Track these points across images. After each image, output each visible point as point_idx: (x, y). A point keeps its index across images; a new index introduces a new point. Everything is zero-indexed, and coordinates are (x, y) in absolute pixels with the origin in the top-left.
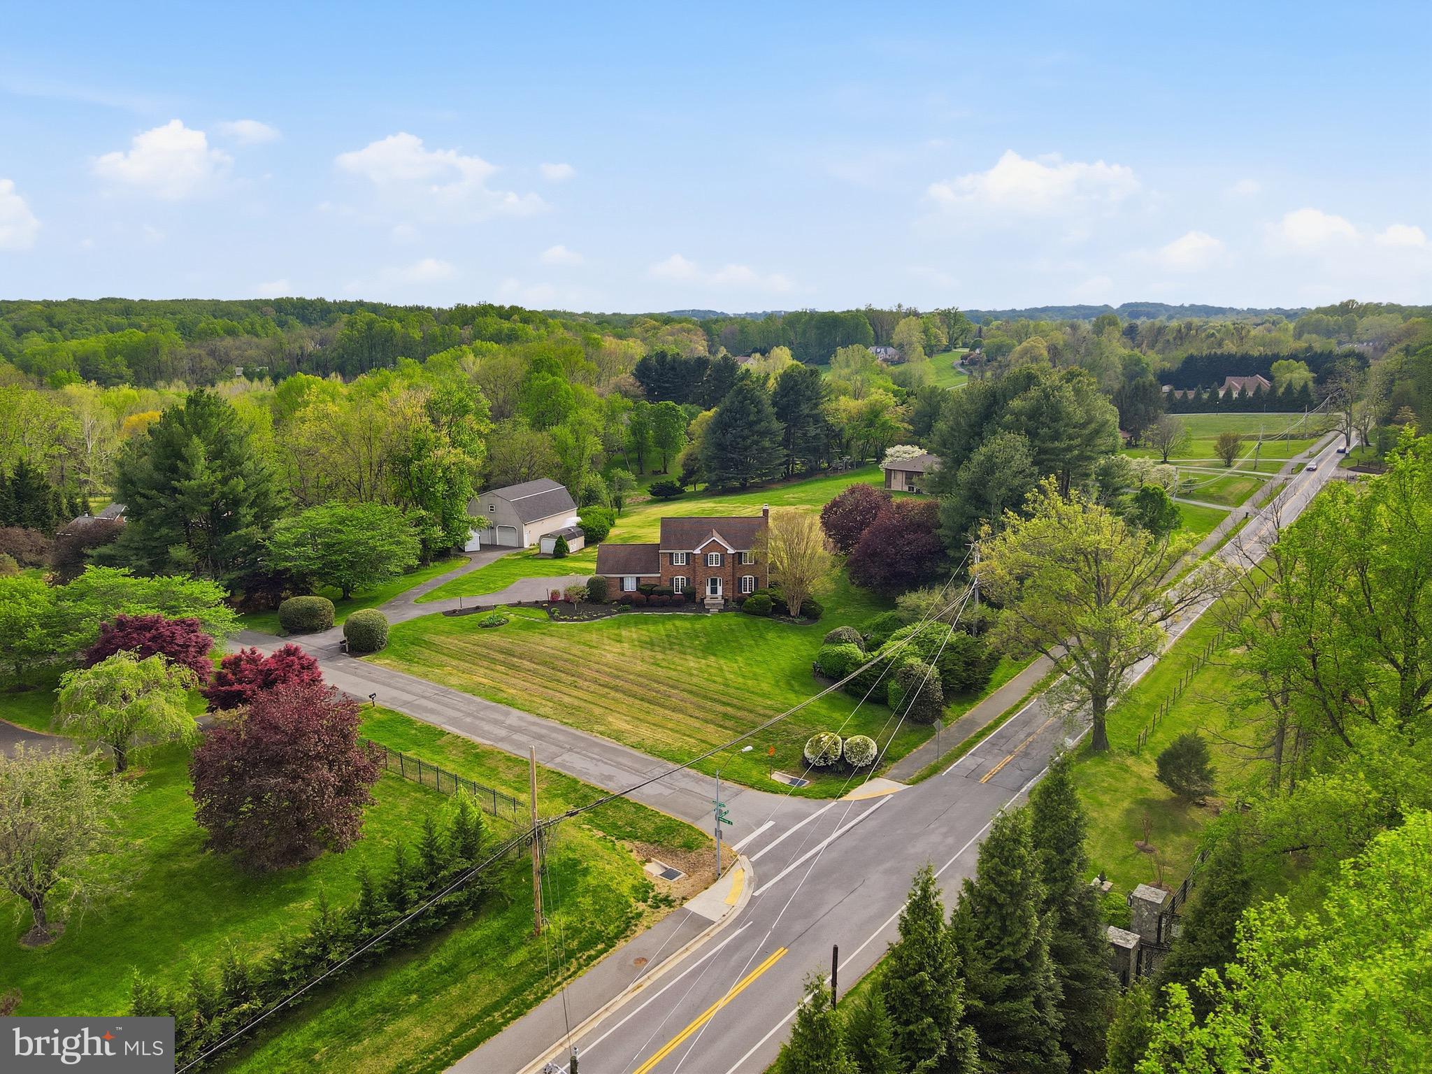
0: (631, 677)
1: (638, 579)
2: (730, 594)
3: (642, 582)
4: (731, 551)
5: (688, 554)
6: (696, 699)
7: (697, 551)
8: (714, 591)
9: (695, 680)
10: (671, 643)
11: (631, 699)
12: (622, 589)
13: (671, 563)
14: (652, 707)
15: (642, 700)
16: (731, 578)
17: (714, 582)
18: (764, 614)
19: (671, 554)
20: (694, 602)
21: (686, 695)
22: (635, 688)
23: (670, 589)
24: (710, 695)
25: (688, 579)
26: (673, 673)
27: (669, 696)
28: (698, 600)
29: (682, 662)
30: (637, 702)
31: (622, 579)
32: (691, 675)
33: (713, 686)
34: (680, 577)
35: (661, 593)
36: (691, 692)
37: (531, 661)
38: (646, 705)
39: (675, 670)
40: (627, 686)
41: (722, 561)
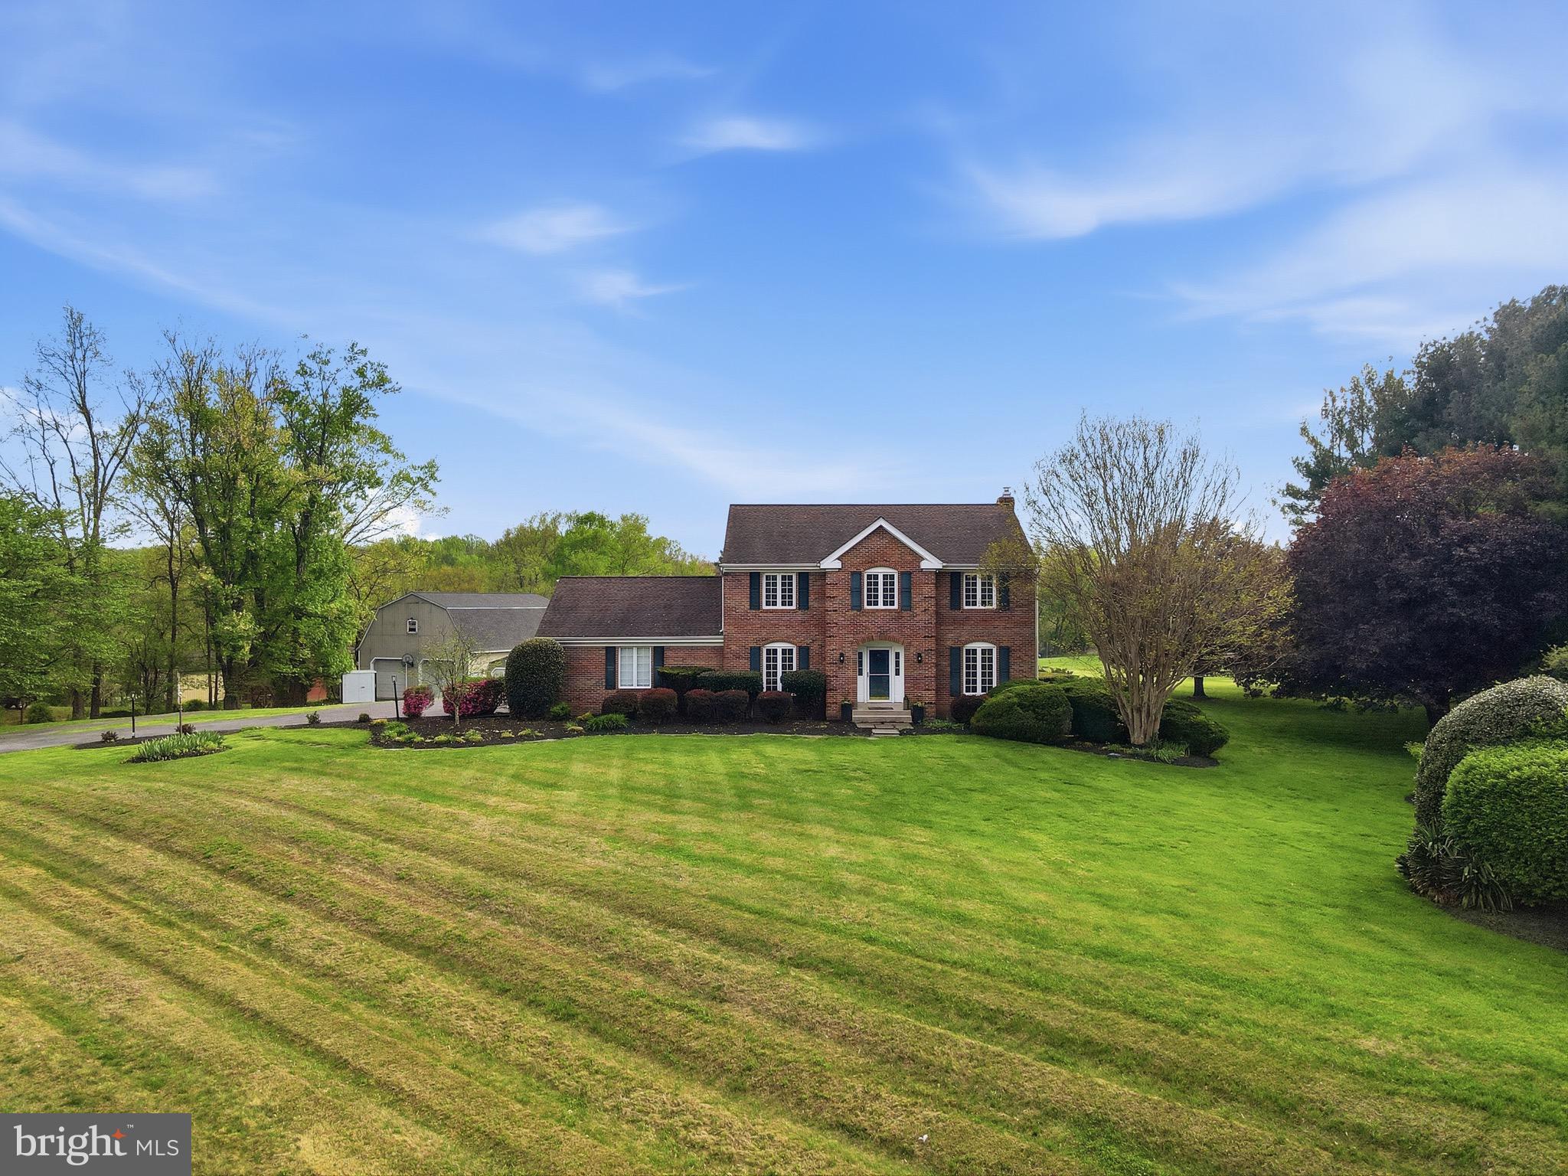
0: (542, 899)
1: (659, 653)
2: (929, 696)
3: (671, 663)
4: (931, 562)
5: (803, 577)
6: (873, 1012)
7: (831, 563)
8: (880, 686)
9: (853, 909)
10: (743, 794)
11: (504, 1010)
12: (611, 681)
13: (755, 604)
14: (608, 1058)
15: (564, 1014)
16: (931, 644)
17: (879, 660)
18: (1051, 738)
19: (755, 577)
20: (821, 716)
21: (813, 988)
22: (546, 953)
23: (751, 674)
24: (957, 984)
25: (804, 652)
26: (741, 884)
27: (718, 996)
28: (832, 711)
29: (790, 842)
30: (536, 1025)
31: (611, 653)
32: (836, 889)
33: (959, 943)
34: (780, 646)
35: (722, 683)
36: (841, 971)
37: (163, 846)
38: (576, 1044)
39: (752, 870)
40: (511, 939)
41: (906, 592)
